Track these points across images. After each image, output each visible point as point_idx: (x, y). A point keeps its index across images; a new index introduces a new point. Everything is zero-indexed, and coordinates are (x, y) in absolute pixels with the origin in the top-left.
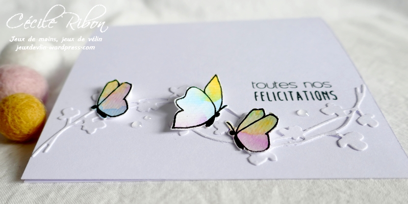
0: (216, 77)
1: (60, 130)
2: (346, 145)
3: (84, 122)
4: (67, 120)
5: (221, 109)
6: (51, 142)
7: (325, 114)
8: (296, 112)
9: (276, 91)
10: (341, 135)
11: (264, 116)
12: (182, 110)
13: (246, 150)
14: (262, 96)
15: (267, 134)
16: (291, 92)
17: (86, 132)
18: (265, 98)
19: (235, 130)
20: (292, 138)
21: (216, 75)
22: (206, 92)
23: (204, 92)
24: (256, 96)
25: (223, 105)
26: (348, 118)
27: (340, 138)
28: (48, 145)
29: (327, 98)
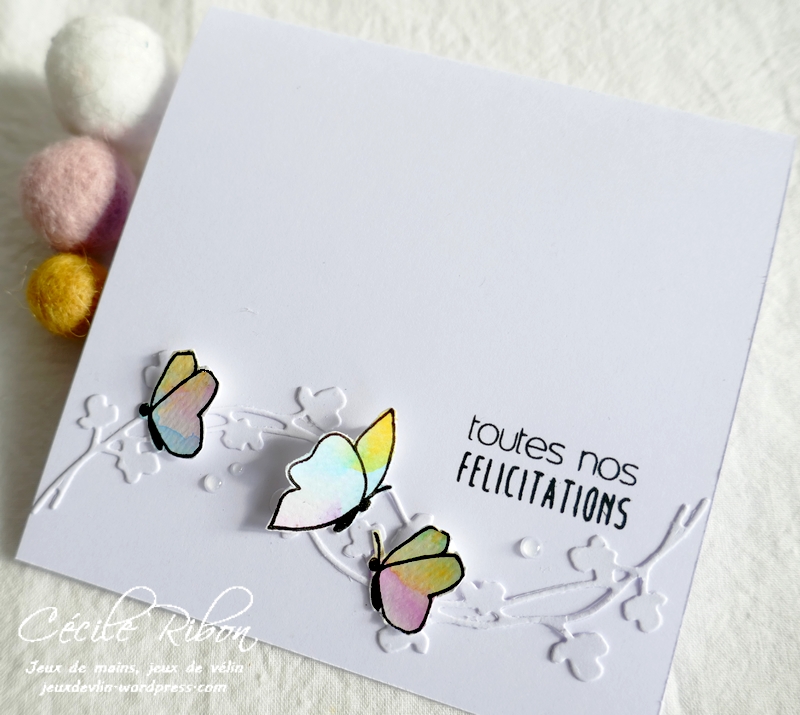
0: (390, 415)
1: (80, 458)
2: (563, 660)
3: (122, 448)
4: (94, 431)
5: (377, 491)
6: (63, 485)
7: (572, 564)
8: (517, 547)
9: (511, 460)
10: (569, 634)
11: (444, 554)
12: (299, 488)
13: (381, 615)
14: (476, 468)
15: (431, 597)
16: (539, 475)
17: (122, 478)
18: (479, 477)
19: (381, 560)
20: (477, 610)
21: (391, 411)
22: (359, 448)
23: (355, 448)
24: (463, 466)
25: (384, 484)
26: (609, 591)
27: (564, 640)
28: (58, 492)
29: (603, 518)
